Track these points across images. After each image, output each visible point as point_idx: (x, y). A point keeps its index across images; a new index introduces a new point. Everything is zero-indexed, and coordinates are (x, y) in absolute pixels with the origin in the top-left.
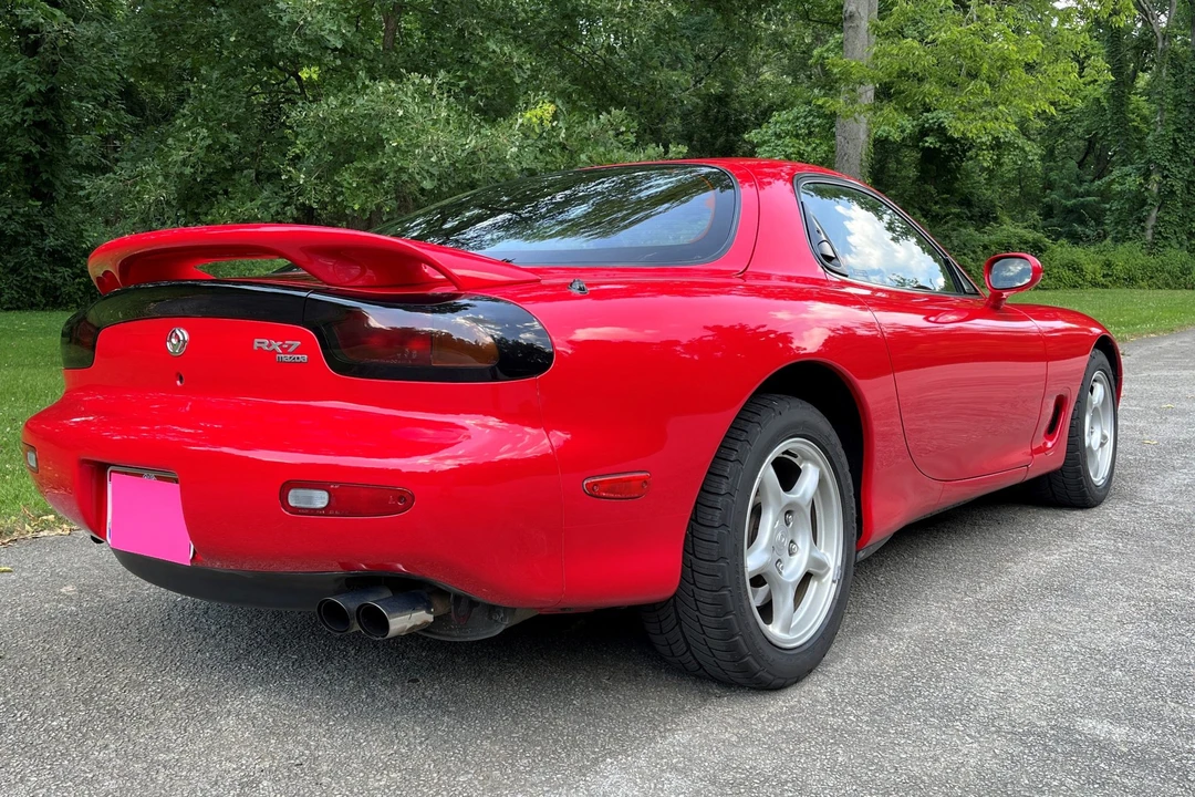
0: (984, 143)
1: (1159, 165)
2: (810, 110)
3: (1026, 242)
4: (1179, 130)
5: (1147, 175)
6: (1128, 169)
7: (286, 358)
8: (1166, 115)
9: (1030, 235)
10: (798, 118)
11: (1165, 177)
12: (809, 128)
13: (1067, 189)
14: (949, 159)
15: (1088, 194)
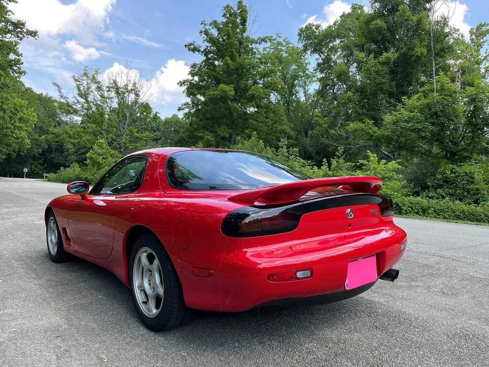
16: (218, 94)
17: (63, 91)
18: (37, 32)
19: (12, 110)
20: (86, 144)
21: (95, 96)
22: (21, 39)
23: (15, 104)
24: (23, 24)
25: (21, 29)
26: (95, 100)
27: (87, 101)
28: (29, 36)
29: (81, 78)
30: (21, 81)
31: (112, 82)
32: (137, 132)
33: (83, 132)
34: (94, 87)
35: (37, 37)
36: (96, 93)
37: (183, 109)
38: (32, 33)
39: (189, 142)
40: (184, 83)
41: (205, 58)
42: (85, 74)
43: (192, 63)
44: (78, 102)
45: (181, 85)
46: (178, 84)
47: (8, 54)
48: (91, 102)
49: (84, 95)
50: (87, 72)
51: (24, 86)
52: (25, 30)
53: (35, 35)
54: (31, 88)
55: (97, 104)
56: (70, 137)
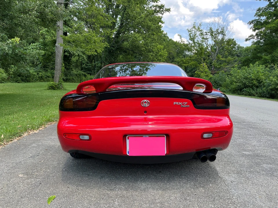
0: (77, 55)
1: (104, 62)
2: (40, 44)
3: (83, 74)
4: (106, 56)
5: (102, 63)
6: (98, 62)
7: (184, 106)
8: (104, 53)
9: (84, 73)
10: (37, 45)
11: (105, 64)
12: (40, 48)
13: (86, 64)
14: (69, 57)
15: (90, 66)
16: (274, 26)
17: (182, 38)
18: (170, 9)
19: (157, 51)
20: (191, 66)
21: (198, 39)
22: (163, 14)
23: (158, 48)
24: (163, 6)
25: (163, 9)
26: (198, 41)
27: (194, 43)
28: (166, 12)
29: (192, 30)
30: (167, 36)
31: (209, 29)
32: (222, 58)
33: (190, 60)
34: (198, 33)
35: (170, 12)
36: (199, 37)
37: (249, 39)
38: (168, 10)
39: (253, 61)
40: (252, 22)
41: (268, 3)
42: (194, 27)
43: (258, 8)
44: (189, 43)
45: (250, 24)
46: (248, 23)
47: (158, 23)
48: (196, 42)
49: (192, 39)
50: (195, 26)
51: (168, 38)
52: (164, 9)
53: (169, 11)
54: (172, 39)
55: (199, 43)
56: (184, 63)
